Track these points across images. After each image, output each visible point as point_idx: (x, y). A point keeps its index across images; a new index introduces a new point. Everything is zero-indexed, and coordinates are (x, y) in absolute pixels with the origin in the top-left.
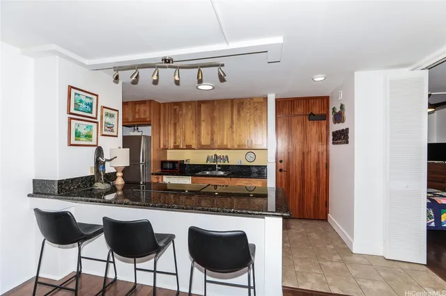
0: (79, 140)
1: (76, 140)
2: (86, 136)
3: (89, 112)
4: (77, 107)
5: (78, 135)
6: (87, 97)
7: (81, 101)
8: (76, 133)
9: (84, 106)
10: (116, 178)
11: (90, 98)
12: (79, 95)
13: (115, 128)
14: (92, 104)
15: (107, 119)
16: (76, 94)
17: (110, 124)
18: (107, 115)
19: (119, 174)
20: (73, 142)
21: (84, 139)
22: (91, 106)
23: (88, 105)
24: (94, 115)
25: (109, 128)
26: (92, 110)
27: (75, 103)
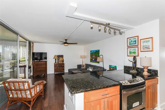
1: (130, 54)
2: (133, 53)
3: (135, 44)
5: (130, 53)
6: (133, 39)
7: (131, 41)
8: (130, 52)
9: (133, 42)
10: (144, 71)
11: (135, 39)
12: (130, 39)
14: (136, 40)
15: (145, 44)
17: (146, 46)
18: (144, 42)
19: (146, 70)
20: (129, 55)
22: (135, 41)
23: (134, 41)
24: (137, 44)
25: (146, 47)
26: (136, 43)
27: (129, 43)
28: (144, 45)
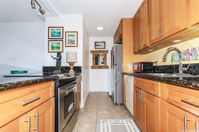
0: (53, 50)
2: (57, 48)
4: (53, 35)
5: (53, 48)
6: (57, 30)
7: (54, 32)
9: (56, 34)
11: (59, 30)
12: (53, 30)
13: (76, 42)
14: (60, 32)
15: (71, 38)
16: (52, 30)
17: (72, 40)
18: (69, 35)
19: (72, 67)
20: (50, 50)
21: (56, 49)
22: (60, 33)
23: (58, 33)
24: (61, 37)
25: (71, 42)
26: (60, 35)
27: (52, 34)
28: (69, 39)
